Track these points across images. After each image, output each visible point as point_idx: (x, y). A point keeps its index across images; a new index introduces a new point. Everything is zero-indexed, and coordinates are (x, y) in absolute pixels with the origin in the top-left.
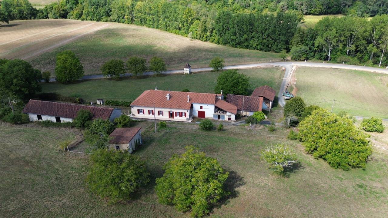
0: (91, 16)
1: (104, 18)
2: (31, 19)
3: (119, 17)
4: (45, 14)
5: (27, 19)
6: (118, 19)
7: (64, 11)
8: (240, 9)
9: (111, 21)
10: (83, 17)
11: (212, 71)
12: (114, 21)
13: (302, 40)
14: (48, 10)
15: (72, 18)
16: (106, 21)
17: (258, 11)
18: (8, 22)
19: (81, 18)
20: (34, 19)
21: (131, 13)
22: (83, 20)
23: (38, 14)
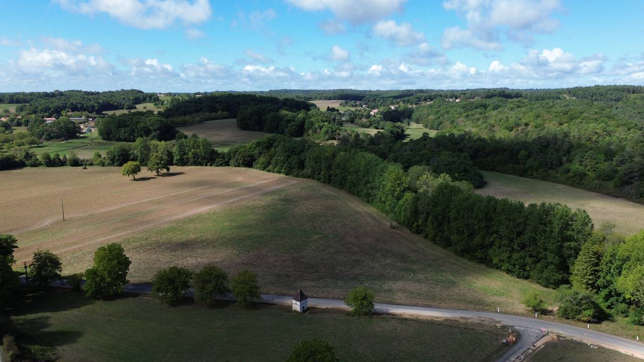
0: (279, 167)
1: (295, 171)
2: (206, 165)
3: (314, 172)
4: (226, 160)
5: (202, 165)
6: (312, 174)
7: (250, 157)
8: (540, 170)
9: (303, 176)
10: (270, 167)
11: (348, 314)
12: (308, 178)
13: (594, 270)
14: (232, 154)
15: (257, 168)
16: (297, 176)
17: (575, 176)
18: (168, 169)
19: (267, 169)
20: (211, 165)
21: (329, 168)
22: (269, 171)
23: (217, 160)
